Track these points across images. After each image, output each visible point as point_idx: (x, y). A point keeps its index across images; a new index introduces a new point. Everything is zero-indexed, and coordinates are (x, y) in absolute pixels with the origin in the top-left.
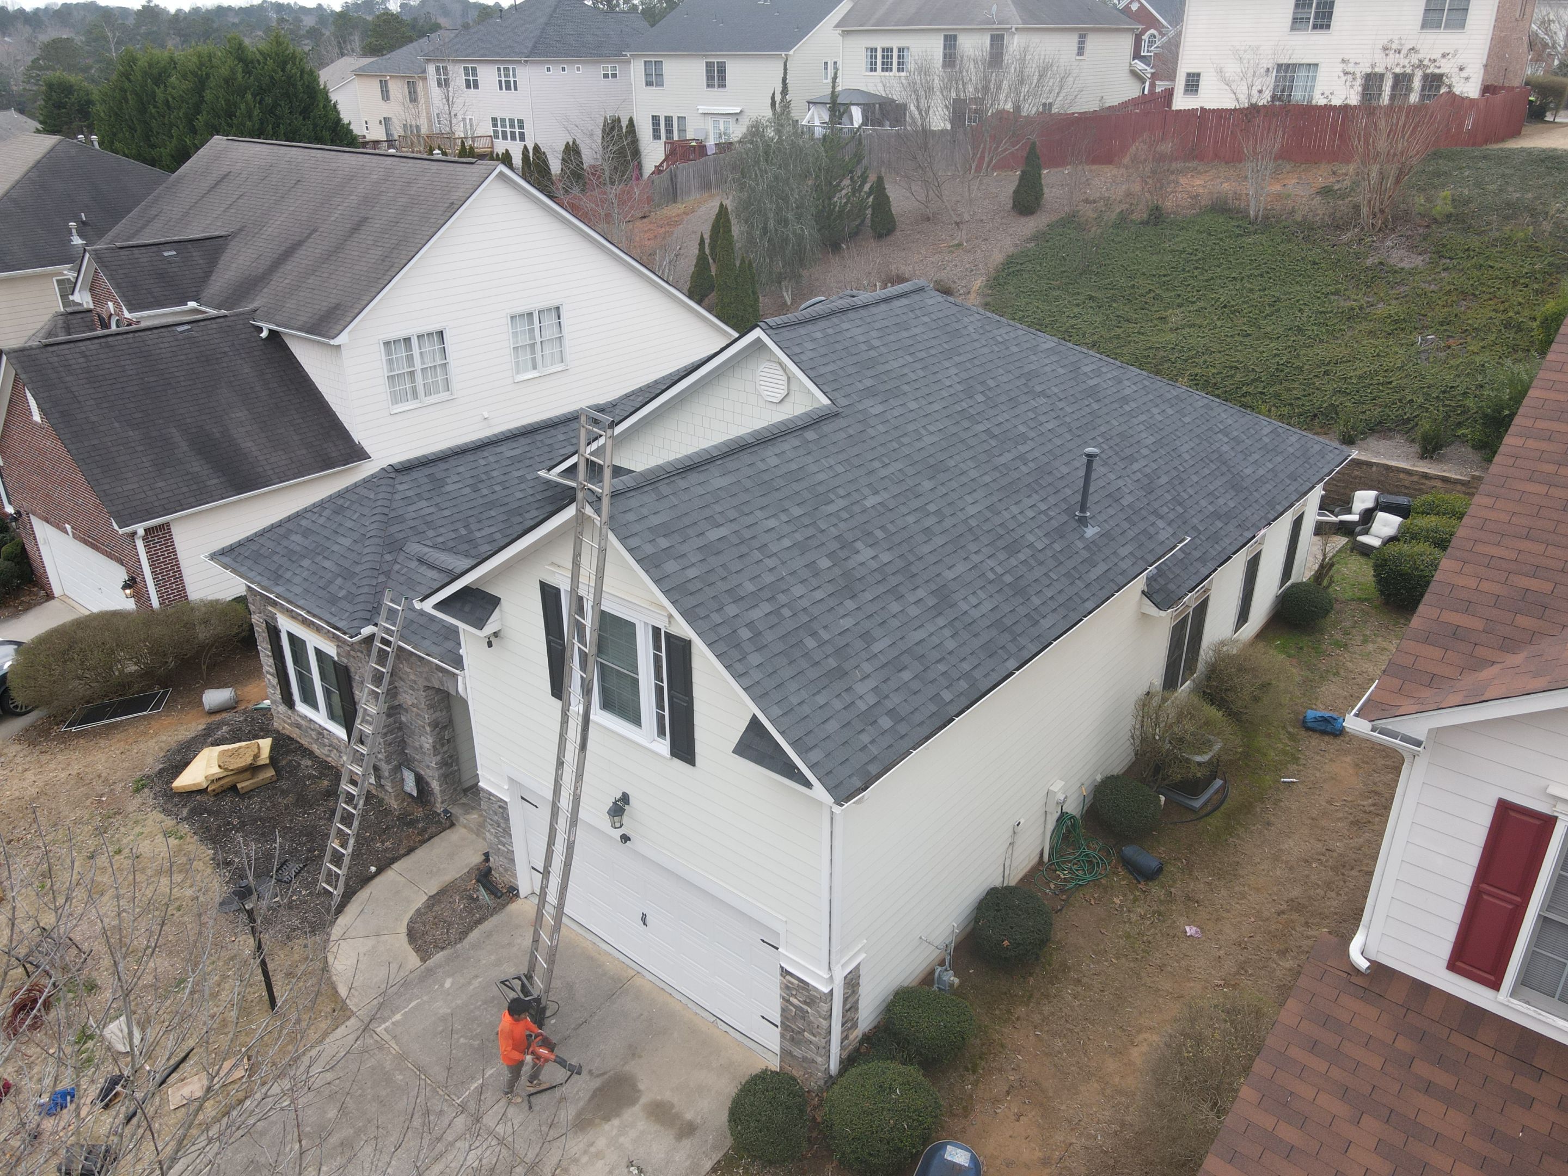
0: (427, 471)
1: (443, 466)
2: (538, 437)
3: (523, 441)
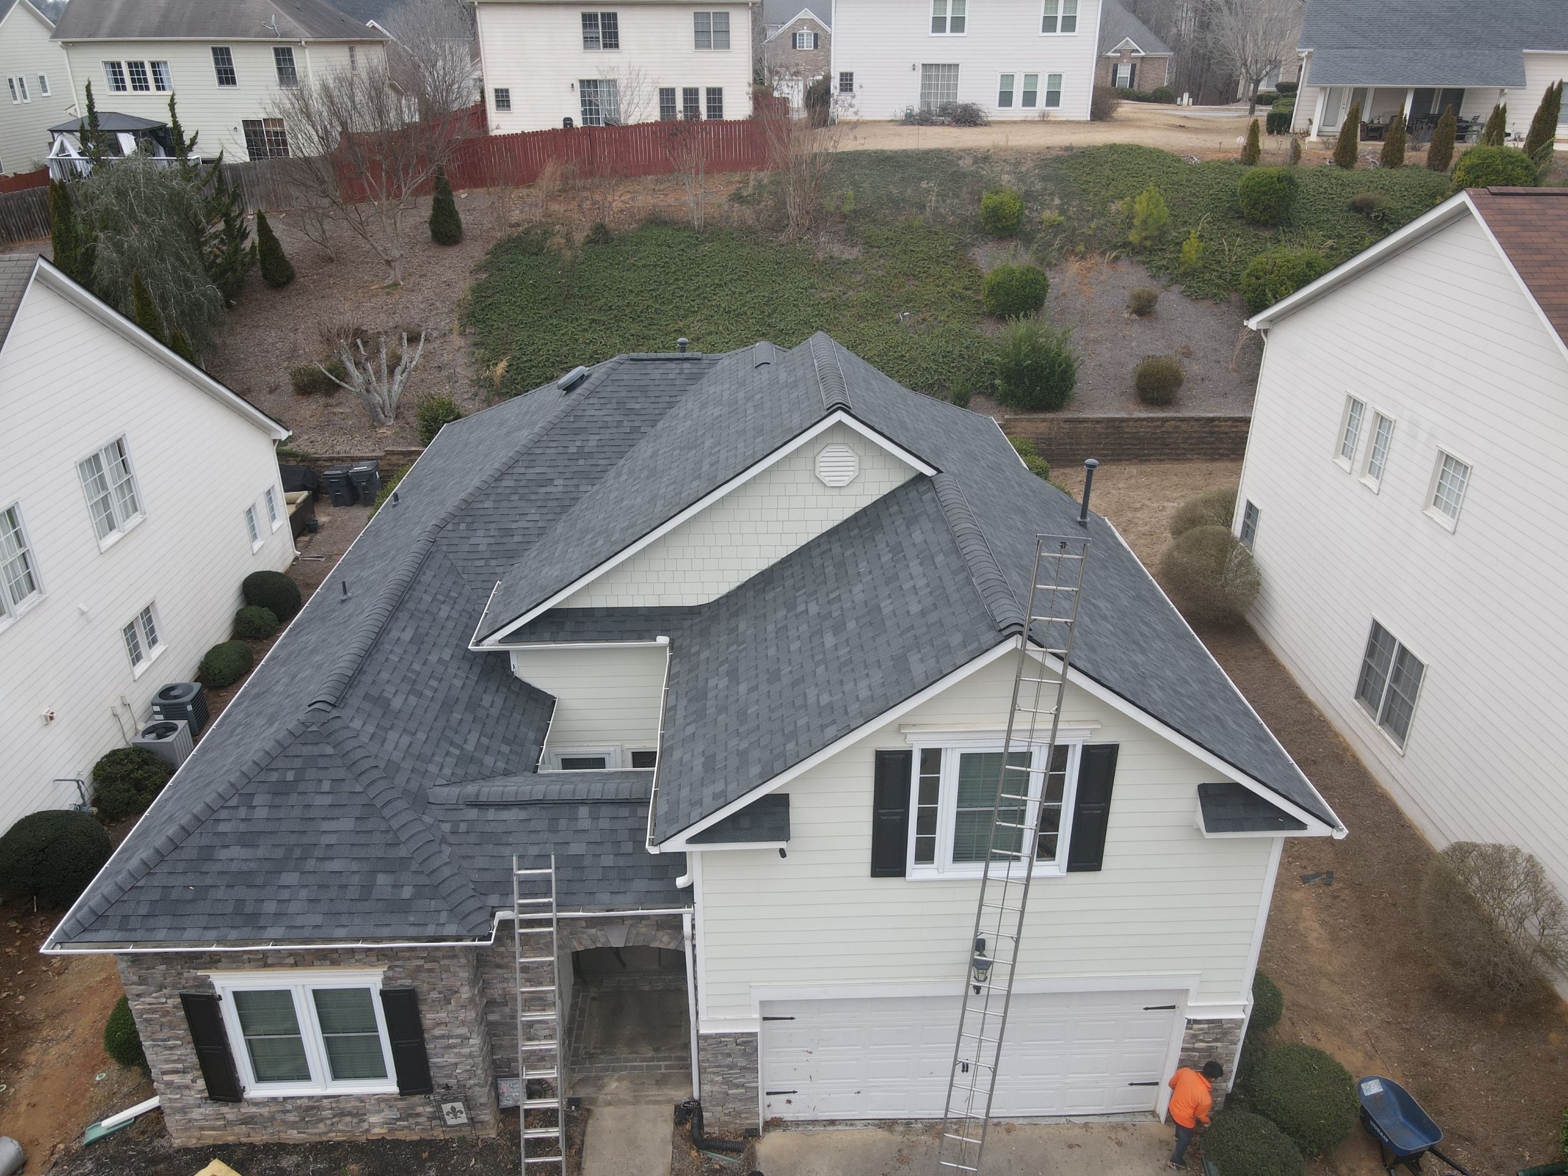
0: (360, 691)
1: (367, 679)
2: (411, 605)
3: (403, 616)
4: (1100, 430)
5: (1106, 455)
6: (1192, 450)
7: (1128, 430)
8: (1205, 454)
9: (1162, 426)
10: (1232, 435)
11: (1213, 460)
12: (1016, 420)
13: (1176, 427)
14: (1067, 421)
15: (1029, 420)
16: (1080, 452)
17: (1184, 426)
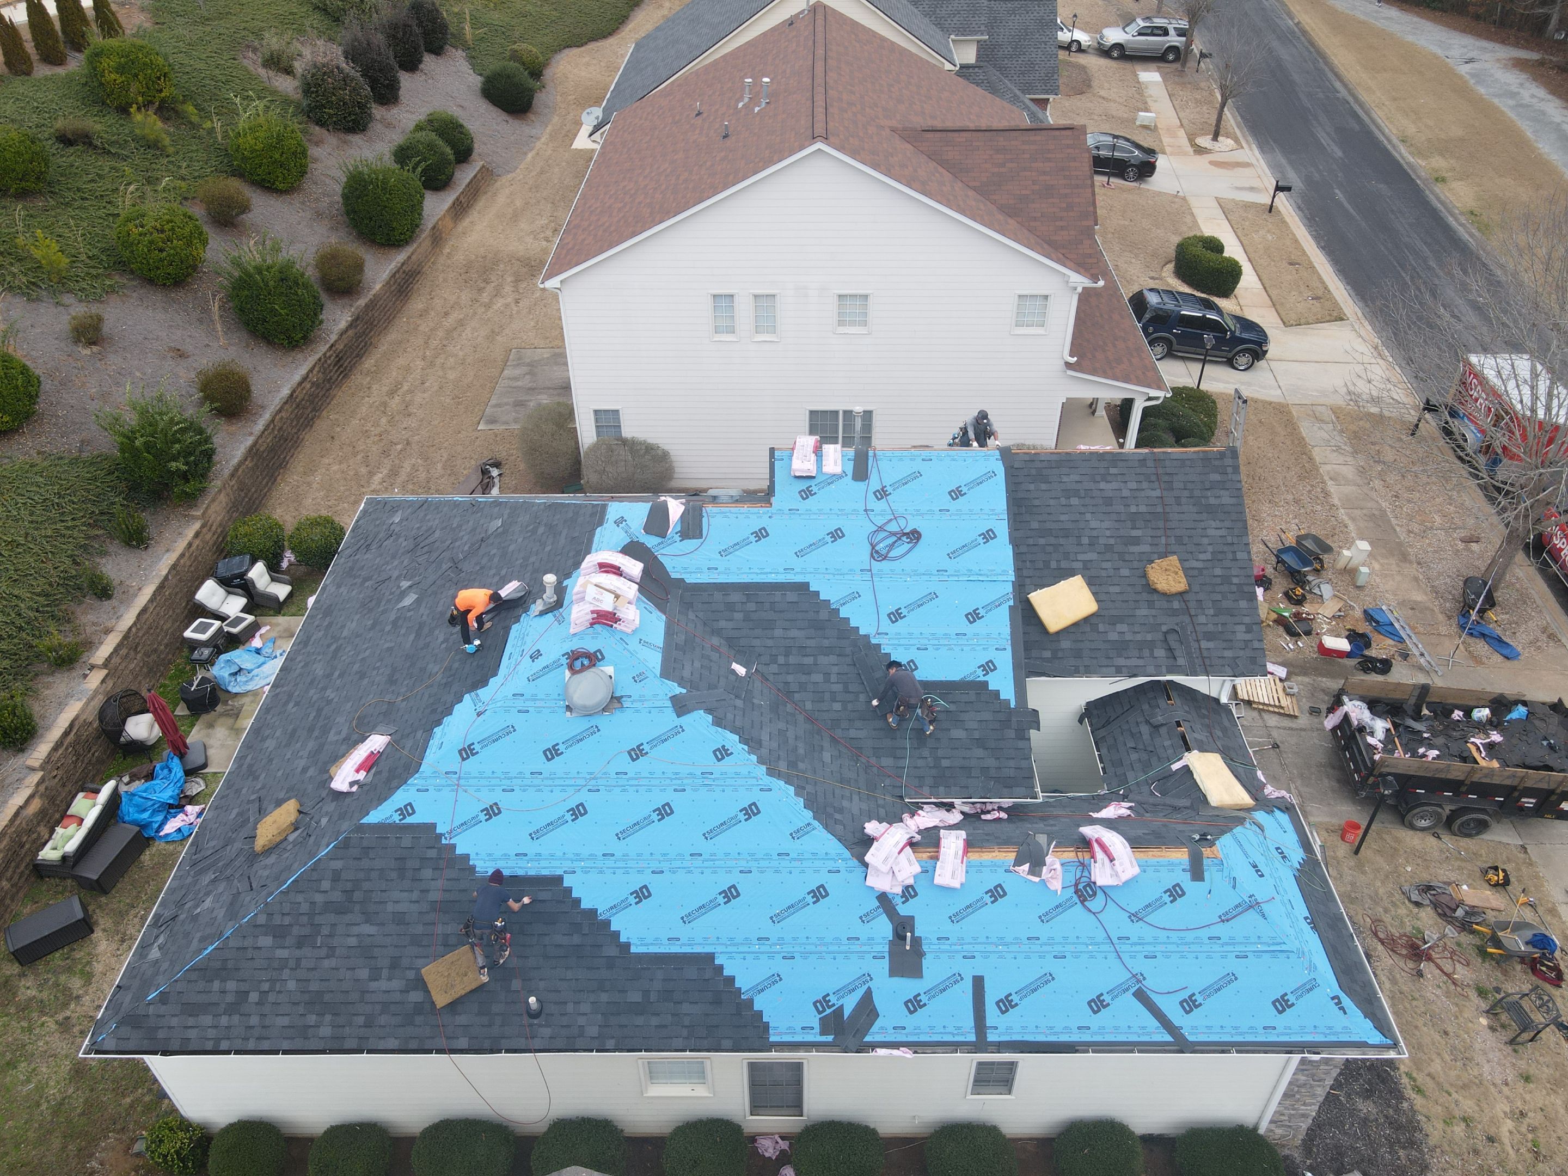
4: (250, 465)
5: (267, 483)
6: (299, 430)
7: (261, 449)
8: (306, 426)
9: (275, 426)
10: (306, 398)
11: (312, 426)
12: (207, 508)
13: (282, 418)
14: (232, 475)
15: (213, 500)
16: (255, 496)
17: (283, 414)
